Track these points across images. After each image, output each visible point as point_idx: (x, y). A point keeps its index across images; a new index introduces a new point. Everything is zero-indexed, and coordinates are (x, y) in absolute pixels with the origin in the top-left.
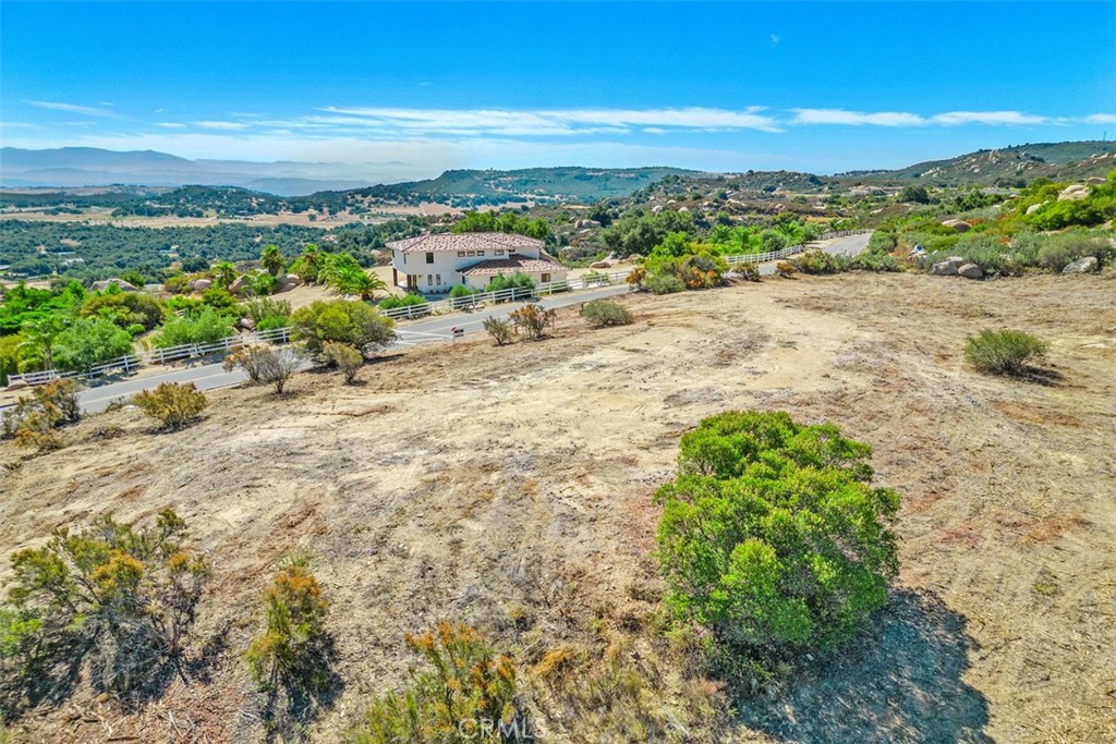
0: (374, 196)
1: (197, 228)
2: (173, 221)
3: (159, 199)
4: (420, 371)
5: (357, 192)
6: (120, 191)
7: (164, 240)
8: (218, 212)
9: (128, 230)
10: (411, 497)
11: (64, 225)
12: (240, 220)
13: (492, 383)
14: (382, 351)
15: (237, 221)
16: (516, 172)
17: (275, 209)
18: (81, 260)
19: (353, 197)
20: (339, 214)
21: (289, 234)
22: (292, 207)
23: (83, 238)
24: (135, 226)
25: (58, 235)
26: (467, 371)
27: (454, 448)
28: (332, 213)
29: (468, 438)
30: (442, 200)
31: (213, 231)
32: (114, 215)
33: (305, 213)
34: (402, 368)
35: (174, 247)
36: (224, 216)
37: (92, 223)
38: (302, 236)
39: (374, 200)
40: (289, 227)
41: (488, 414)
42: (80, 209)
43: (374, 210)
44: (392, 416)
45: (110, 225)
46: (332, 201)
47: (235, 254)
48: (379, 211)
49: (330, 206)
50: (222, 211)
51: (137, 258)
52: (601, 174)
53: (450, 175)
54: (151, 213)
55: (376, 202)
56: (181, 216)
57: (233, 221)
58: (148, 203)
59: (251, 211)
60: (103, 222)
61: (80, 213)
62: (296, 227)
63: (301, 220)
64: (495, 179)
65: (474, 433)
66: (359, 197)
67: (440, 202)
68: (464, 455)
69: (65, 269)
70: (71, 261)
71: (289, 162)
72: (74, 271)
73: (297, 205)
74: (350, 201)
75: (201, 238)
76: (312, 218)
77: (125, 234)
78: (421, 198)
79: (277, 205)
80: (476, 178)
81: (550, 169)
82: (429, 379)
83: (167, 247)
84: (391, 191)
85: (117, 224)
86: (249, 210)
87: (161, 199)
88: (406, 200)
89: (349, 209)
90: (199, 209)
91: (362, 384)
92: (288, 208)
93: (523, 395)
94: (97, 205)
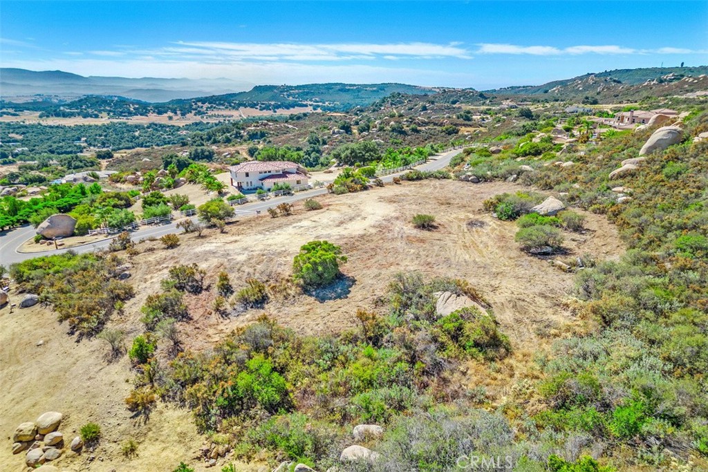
0: (209, 104)
1: (97, 126)
2: (79, 121)
3: (68, 105)
4: (245, 228)
5: (199, 100)
6: (41, 100)
7: (76, 134)
8: (109, 114)
9: (51, 127)
10: (245, 261)
11: (9, 124)
12: (123, 120)
13: (267, 233)
14: (231, 220)
15: (121, 120)
16: (300, 86)
17: (146, 112)
18: (26, 149)
19: (196, 104)
20: (188, 115)
21: (157, 130)
22: (156, 111)
23: (23, 133)
24: (56, 125)
25: (7, 131)
26: (260, 228)
27: (255, 251)
28: (183, 114)
29: (259, 248)
30: (253, 106)
31: (107, 128)
32: (40, 117)
33: (165, 115)
34: (239, 227)
35: (83, 139)
36: (112, 117)
37: (27, 123)
38: (165, 132)
39: (209, 106)
40: (156, 125)
41: (264, 242)
42: (17, 113)
43: (210, 113)
44: (238, 243)
45: (39, 124)
46: (183, 106)
47: (123, 143)
48: (213, 113)
49: (181, 111)
50: (111, 114)
51: (62, 147)
52: (355, 88)
53: (258, 89)
54: (65, 115)
55: (211, 107)
56: (85, 117)
57: (119, 120)
58: (62, 108)
59: (130, 114)
60: (34, 122)
61: (18, 115)
62: (160, 125)
63: (163, 119)
64: (287, 91)
65: (261, 247)
66: (200, 104)
67: (252, 107)
68: (258, 253)
69: (17, 155)
70: (20, 149)
71: (152, 78)
72: (23, 156)
73: (160, 109)
74: (194, 107)
75: (100, 132)
76: (170, 118)
77: (50, 130)
78: (240, 105)
79: (147, 110)
80: (275, 91)
81: (323, 85)
82: (248, 231)
83: (79, 139)
84: (220, 100)
85: (44, 123)
86: (128, 113)
87: (71, 105)
88: (231, 106)
89: (193, 112)
90: (96, 112)
91: (227, 233)
92: (154, 112)
93: (276, 237)
94: (28, 110)
